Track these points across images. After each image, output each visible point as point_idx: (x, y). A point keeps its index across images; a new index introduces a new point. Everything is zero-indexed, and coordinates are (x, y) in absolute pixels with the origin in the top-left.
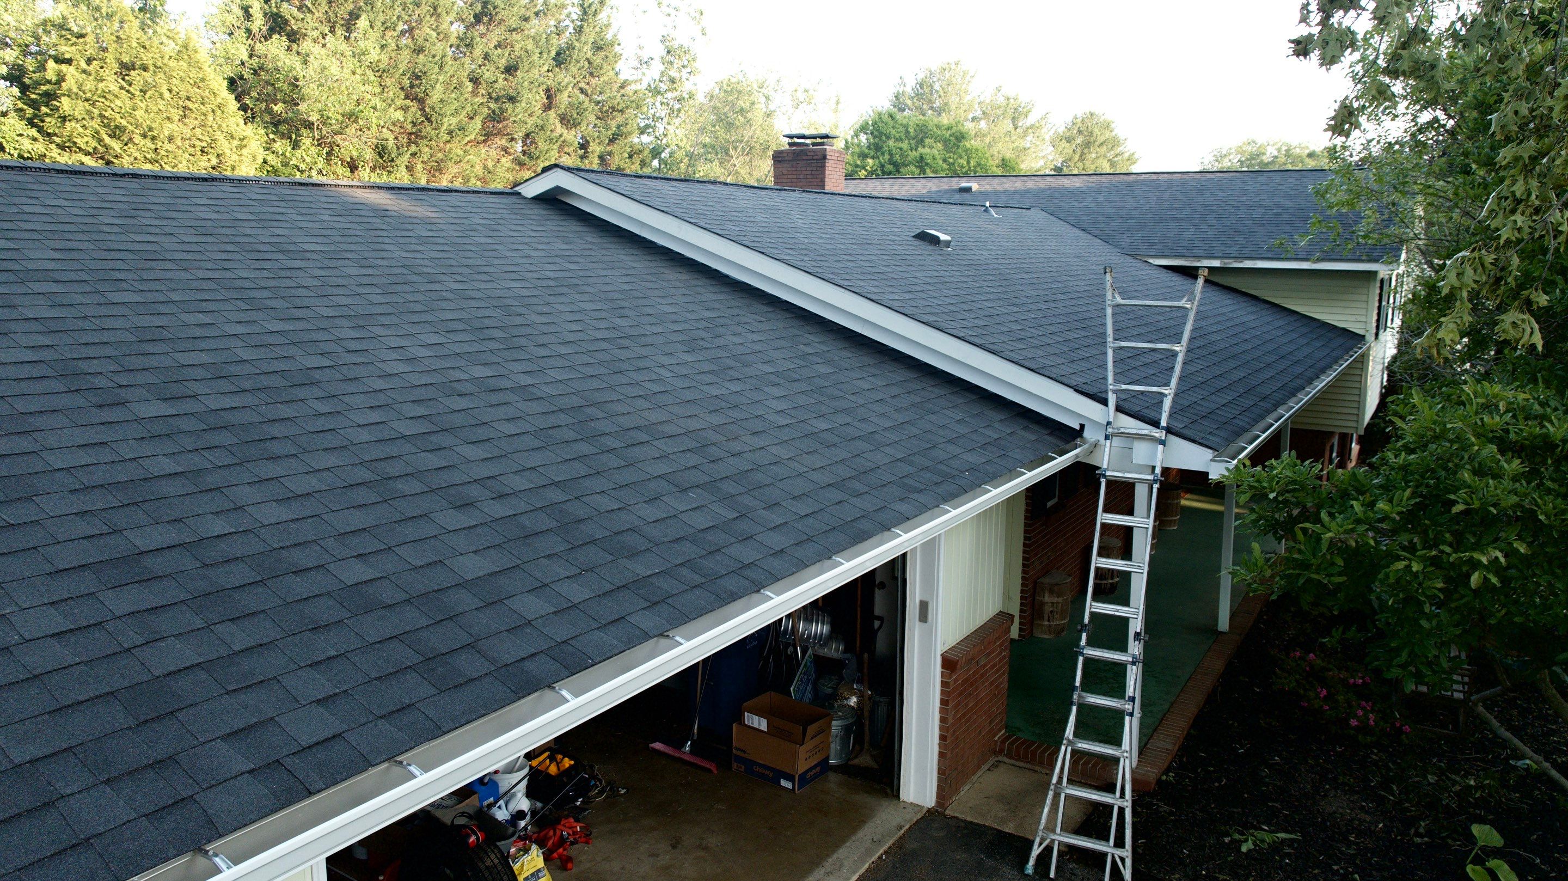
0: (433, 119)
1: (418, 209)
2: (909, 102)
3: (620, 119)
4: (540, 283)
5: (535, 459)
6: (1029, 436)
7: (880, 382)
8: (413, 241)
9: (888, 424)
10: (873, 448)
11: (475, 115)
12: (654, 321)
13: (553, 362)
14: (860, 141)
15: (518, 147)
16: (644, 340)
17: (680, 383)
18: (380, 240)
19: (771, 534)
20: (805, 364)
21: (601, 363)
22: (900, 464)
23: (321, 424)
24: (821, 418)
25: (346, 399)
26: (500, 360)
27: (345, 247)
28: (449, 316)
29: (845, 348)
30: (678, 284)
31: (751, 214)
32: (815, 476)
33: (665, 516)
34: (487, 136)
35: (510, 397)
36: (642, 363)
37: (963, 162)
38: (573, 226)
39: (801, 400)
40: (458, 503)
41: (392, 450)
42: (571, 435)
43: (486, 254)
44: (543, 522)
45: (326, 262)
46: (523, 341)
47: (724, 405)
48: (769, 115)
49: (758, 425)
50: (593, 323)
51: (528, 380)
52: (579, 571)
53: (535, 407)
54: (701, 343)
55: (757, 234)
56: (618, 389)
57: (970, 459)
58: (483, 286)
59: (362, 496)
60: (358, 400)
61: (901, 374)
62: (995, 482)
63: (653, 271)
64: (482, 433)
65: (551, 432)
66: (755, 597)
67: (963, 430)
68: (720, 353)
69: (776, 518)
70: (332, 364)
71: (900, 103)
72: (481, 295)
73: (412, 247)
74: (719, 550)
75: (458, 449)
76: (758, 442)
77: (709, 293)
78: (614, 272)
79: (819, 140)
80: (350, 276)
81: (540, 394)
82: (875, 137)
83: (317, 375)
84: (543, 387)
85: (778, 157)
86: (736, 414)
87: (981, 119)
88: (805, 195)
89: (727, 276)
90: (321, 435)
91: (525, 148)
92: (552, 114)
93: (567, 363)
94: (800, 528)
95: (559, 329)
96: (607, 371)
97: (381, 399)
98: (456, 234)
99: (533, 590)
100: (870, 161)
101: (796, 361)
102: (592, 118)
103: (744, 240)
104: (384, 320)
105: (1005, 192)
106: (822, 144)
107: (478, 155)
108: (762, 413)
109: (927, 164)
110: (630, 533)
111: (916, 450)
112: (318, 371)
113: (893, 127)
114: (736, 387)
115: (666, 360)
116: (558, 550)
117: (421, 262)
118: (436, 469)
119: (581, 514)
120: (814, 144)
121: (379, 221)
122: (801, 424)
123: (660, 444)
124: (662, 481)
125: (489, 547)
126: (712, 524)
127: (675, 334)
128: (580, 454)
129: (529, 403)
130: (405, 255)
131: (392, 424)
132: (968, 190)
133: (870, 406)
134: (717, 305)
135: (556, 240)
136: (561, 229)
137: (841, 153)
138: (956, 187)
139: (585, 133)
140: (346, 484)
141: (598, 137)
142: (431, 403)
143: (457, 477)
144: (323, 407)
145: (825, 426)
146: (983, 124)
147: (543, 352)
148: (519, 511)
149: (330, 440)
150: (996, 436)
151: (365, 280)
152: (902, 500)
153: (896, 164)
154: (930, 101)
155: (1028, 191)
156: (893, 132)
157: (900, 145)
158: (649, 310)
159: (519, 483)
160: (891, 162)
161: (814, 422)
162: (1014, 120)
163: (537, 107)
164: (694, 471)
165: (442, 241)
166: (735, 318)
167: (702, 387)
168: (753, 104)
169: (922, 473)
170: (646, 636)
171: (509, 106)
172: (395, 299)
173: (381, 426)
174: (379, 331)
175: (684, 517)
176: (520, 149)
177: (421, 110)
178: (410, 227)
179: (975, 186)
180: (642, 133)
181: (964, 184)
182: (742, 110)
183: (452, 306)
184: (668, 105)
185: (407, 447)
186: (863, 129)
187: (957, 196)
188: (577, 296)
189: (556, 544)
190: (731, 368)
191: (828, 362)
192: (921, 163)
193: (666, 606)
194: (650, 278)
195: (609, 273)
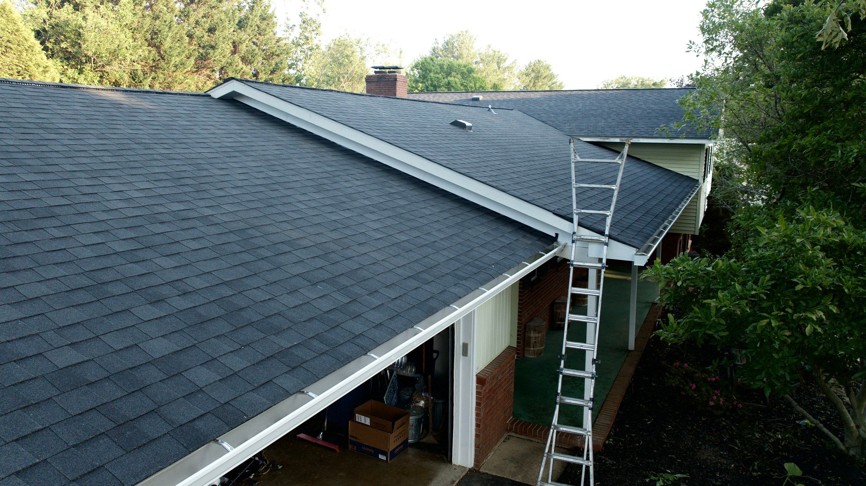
0: (165, 58)
1: (142, 103)
2: (441, 53)
3: (277, 59)
4: (220, 150)
5: (212, 266)
6: (527, 241)
7: (436, 210)
8: (138, 123)
9: (442, 236)
10: (435, 251)
11: (190, 56)
12: (294, 173)
13: (226, 200)
14: (414, 74)
15: (217, 75)
16: (288, 185)
17: (311, 212)
18: (115, 122)
19: (373, 312)
20: (390, 199)
21: (259, 200)
22: (452, 261)
23: (56, 245)
24: (402, 233)
25: (76, 227)
26: (191, 199)
27: (89, 126)
28: (158, 170)
29: (414, 189)
30: (310, 151)
31: (354, 109)
32: (400, 271)
33: (301, 303)
34: (198, 69)
35: (197, 223)
36: (286, 200)
37: (472, 85)
38: (244, 116)
39: (389, 222)
40: (153, 300)
41: (108, 262)
42: (238, 249)
43: (186, 131)
44: (215, 311)
45: (74, 136)
46: (206, 187)
47: (340, 226)
48: (362, 59)
49: (363, 239)
50: (256, 175)
51: (209, 212)
52: (239, 346)
53: (213, 230)
54: (325, 187)
55: (358, 121)
56: (269, 216)
57: (494, 258)
58: (182, 151)
59: (81, 297)
60: (87, 228)
61: (449, 205)
62: (511, 271)
63: (294, 143)
64: (175, 248)
65: (223, 247)
66: (364, 358)
67: (488, 239)
68: (336, 193)
69: (376, 302)
70: (70, 203)
71: (435, 53)
72: (180, 157)
73: (136, 127)
74: (338, 326)
75: (156, 261)
76: (363, 250)
77: (329, 156)
78: (269, 143)
79: (392, 70)
80: (90, 145)
81: (216, 221)
82: (423, 71)
83: (57, 211)
84: (219, 217)
85: (369, 79)
86: (348, 232)
87: (480, 63)
88: (386, 99)
89: (340, 146)
90: (55, 253)
91: (221, 76)
92: (236, 56)
93: (236, 201)
94: (392, 307)
95: (232, 179)
96: (263, 205)
97: (104, 227)
98: (166, 119)
99: (205, 363)
100: (420, 85)
101: (384, 197)
102: (260, 59)
103: (351, 124)
104: (111, 173)
105: (498, 100)
106: (394, 72)
107: (192, 79)
108: (364, 231)
109: (452, 86)
110: (277, 316)
111: (461, 252)
112: (59, 208)
113: (433, 66)
114: (347, 214)
115: (302, 198)
116: (224, 332)
117: (141, 136)
118: (138, 275)
119: (243, 304)
120: (389, 72)
121: (115, 111)
122: (390, 237)
123: (298, 253)
124: (299, 278)
125: (173, 332)
126: (333, 307)
127: (307, 181)
128: (243, 261)
129: (209, 227)
130: (130, 131)
131: (109, 244)
132: (477, 99)
133: (431, 225)
134: (334, 163)
135: (232, 124)
136: (236, 117)
137: (405, 77)
138: (470, 98)
139: (257, 68)
140: (68, 289)
141: (264, 70)
142: (139, 229)
143: (154, 281)
144: (57, 233)
145: (404, 238)
146: (481, 66)
147: (221, 193)
148: (197, 304)
149: (60, 257)
150: (508, 242)
151: (101, 148)
152: (455, 285)
153: (435, 87)
154: (452, 53)
155: (511, 100)
156: (433, 68)
157: (437, 76)
158: (291, 167)
159: (199, 283)
160: (432, 85)
161: (398, 236)
162: (498, 63)
163: (228, 52)
164: (321, 271)
165: (157, 123)
166: (346, 171)
167: (325, 215)
168: (353, 52)
169: (466, 267)
170: (287, 394)
171: (211, 51)
172: (120, 159)
173: (101, 246)
174: (107, 180)
175: (313, 303)
176: (218, 77)
177: (158, 53)
178: (136, 114)
179: (481, 98)
180: (290, 68)
181: (475, 96)
182: (347, 56)
183: (160, 164)
184: (304, 52)
185: (120, 260)
186: (416, 66)
187: (471, 103)
188: (244, 158)
189: (224, 327)
190: (344, 202)
191: (404, 198)
192: (449, 86)
193: (302, 370)
194: (292, 147)
195: (266, 144)
